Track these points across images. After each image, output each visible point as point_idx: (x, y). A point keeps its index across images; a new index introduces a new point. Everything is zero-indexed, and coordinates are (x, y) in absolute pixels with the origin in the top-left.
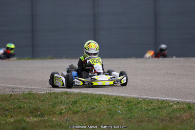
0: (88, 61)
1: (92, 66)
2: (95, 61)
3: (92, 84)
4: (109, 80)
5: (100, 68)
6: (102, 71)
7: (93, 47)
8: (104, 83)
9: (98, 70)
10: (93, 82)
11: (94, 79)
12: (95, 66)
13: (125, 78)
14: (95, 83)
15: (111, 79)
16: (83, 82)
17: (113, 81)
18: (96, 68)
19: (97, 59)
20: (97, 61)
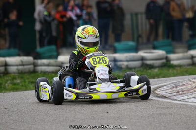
0: (87, 61)
1: (93, 68)
2: (97, 61)
4: (118, 91)
5: (104, 72)
8: (109, 96)
9: (102, 74)
10: (92, 95)
11: (95, 89)
12: (96, 70)
13: (145, 87)
14: (95, 97)
15: (121, 90)
16: (77, 94)
17: (125, 93)
18: (98, 72)
19: (101, 57)
20: (101, 61)
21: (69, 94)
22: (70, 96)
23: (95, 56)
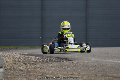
0: (65, 35)
1: (67, 39)
2: (69, 36)
3: (66, 50)
4: (78, 48)
5: (72, 40)
6: (73, 42)
7: (66, 24)
8: (74, 50)
9: (71, 41)
11: (68, 47)
12: (69, 39)
13: (89, 47)
14: (68, 50)
16: (60, 49)
17: (80, 49)
18: (69, 40)
19: (71, 34)
20: (71, 36)
21: (57, 49)
22: (57, 50)
23: (68, 34)
